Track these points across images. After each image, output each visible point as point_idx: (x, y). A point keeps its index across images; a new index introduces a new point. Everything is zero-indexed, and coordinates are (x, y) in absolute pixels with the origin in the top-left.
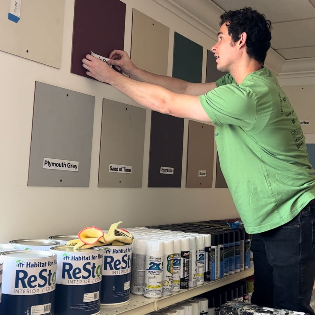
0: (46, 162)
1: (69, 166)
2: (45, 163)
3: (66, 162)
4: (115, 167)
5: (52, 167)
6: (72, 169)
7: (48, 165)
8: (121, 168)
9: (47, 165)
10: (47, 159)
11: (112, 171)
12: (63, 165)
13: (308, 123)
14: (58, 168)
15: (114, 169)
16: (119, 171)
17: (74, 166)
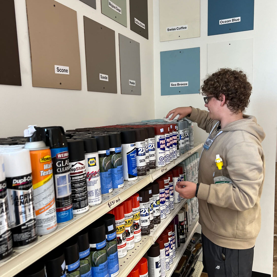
13: (186, 28)
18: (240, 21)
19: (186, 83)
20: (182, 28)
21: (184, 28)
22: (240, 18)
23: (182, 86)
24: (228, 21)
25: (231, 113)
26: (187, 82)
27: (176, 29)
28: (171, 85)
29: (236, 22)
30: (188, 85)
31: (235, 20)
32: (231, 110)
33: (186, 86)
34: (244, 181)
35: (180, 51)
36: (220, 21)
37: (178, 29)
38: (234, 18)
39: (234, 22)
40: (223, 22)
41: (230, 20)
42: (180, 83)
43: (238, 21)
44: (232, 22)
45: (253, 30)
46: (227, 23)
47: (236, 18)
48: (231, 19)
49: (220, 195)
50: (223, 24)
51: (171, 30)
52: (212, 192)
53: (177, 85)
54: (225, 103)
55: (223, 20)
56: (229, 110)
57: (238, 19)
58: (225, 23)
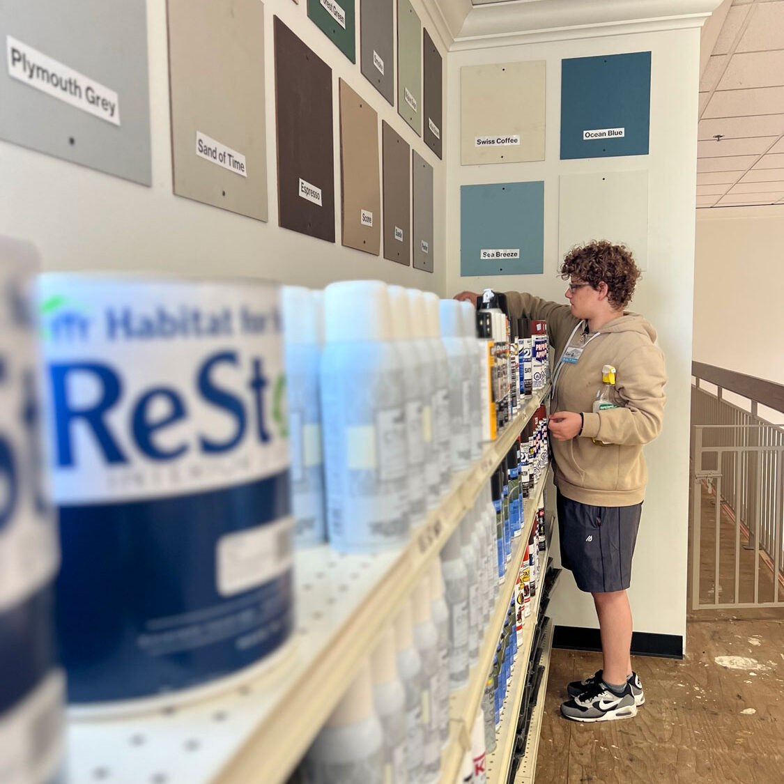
0: (18, 58)
1: (91, 99)
2: (14, 60)
3: (83, 82)
4: (210, 147)
5: (38, 82)
6: (98, 111)
7: (25, 69)
8: (223, 154)
9: (19, 65)
10: (23, 48)
11: (202, 155)
12: (71, 86)
13: (516, 141)
14: (57, 92)
15: (206, 150)
16: (217, 161)
17: (105, 103)
18: (623, 135)
19: (514, 251)
20: (508, 140)
21: (512, 141)
22: (623, 130)
23: (507, 257)
24: (601, 134)
25: (611, 309)
26: (517, 251)
27: (496, 141)
28: (482, 255)
29: (615, 136)
30: (518, 257)
31: (614, 133)
32: (613, 306)
33: (514, 257)
34: (651, 399)
35: (504, 187)
36: (585, 132)
37: (499, 141)
38: (612, 130)
39: (612, 136)
40: (591, 134)
41: (604, 133)
42: (502, 251)
43: (619, 136)
44: (607, 137)
45: (648, 154)
46: (598, 138)
47: (616, 130)
48: (606, 131)
49: (617, 425)
50: (590, 138)
51: (484, 142)
52: (605, 421)
53: (495, 255)
54: (607, 296)
55: (590, 132)
56: (610, 306)
57: (620, 132)
58: (594, 138)
